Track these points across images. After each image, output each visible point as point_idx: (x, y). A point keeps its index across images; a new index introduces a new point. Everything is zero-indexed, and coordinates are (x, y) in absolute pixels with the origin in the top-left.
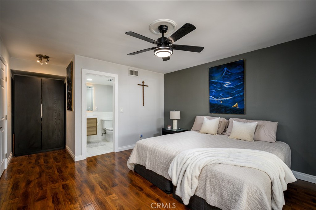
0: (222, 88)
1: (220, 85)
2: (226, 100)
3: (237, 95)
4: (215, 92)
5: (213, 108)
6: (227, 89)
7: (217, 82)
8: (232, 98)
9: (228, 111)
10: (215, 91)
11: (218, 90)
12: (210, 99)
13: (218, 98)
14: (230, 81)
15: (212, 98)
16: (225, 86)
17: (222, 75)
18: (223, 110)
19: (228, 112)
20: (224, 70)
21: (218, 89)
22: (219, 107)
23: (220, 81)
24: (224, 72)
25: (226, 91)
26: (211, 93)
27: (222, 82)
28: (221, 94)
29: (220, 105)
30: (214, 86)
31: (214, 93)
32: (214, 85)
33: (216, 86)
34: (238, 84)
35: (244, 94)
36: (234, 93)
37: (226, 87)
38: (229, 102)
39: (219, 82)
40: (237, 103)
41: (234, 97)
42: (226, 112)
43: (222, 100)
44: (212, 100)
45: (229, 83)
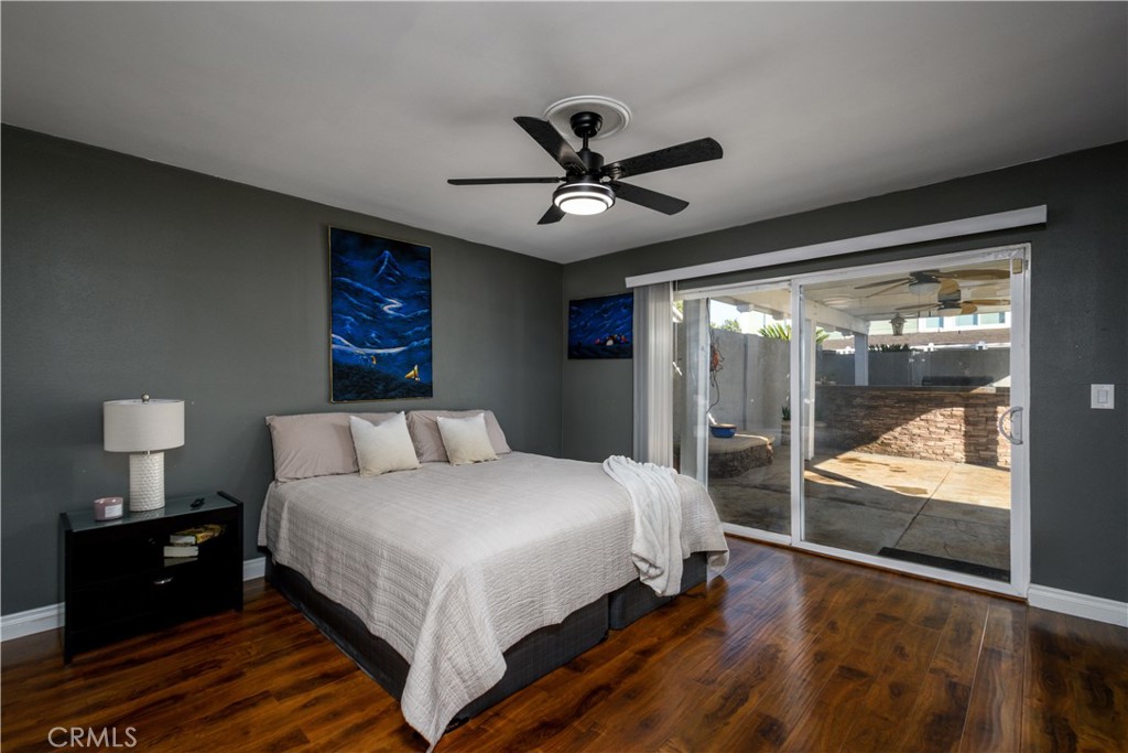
0: (378, 314)
1: (370, 302)
2: (390, 354)
3: (416, 343)
4: (352, 324)
5: (347, 382)
6: (391, 321)
7: (361, 290)
8: (404, 351)
9: (393, 390)
10: (353, 320)
11: (364, 320)
12: (334, 346)
13: (362, 345)
14: (399, 298)
15: (342, 344)
16: (386, 308)
17: (377, 271)
18: (380, 387)
19: (393, 393)
20: (382, 256)
21: (365, 316)
22: (367, 379)
23: (369, 289)
24: (382, 263)
25: (390, 326)
26: (335, 323)
27: (376, 294)
28: (373, 335)
29: (371, 372)
30: (351, 302)
31: (348, 326)
32: (351, 299)
33: (355, 302)
34: (420, 312)
35: (431, 342)
36: (409, 336)
37: (388, 314)
38: (397, 364)
39: (369, 293)
40: (416, 368)
41: (410, 350)
42: (390, 394)
43: (377, 355)
44: (343, 353)
45: (397, 304)
